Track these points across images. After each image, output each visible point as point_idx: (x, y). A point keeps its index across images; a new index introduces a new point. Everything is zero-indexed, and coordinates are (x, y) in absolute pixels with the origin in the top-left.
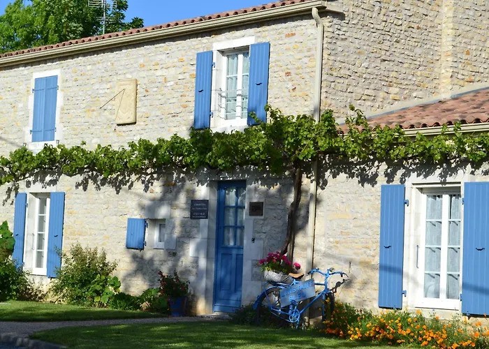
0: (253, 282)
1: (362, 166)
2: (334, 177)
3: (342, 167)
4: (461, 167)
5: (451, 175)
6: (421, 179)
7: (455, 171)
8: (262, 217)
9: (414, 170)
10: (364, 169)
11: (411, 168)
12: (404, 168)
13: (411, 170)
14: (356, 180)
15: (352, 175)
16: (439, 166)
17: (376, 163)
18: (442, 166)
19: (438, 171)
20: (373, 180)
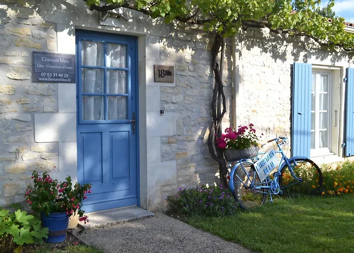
0: (165, 163)
1: (274, 43)
2: (248, 49)
3: (256, 41)
4: (343, 56)
5: (338, 61)
6: (318, 62)
7: (339, 58)
8: (173, 85)
9: (314, 54)
10: (275, 47)
11: (311, 52)
12: (306, 51)
13: (312, 53)
14: (269, 55)
15: (265, 50)
16: (330, 54)
17: (285, 43)
18: (332, 54)
19: (330, 57)
20: (283, 57)
